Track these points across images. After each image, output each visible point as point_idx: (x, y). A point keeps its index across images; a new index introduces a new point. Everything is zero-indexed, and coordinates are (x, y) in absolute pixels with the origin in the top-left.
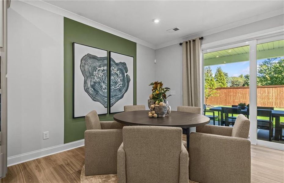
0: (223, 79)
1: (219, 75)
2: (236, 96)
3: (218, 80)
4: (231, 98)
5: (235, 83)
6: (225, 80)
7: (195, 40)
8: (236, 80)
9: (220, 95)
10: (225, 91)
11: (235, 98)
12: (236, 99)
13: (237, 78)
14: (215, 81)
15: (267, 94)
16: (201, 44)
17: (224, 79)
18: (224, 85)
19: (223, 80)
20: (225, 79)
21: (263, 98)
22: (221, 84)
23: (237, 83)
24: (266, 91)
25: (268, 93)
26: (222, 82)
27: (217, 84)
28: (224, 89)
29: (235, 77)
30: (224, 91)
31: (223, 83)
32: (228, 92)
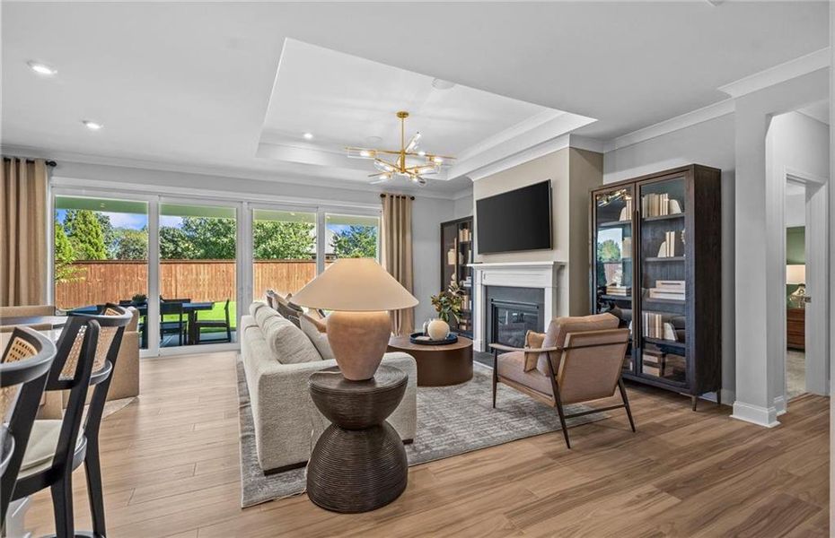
0: (94, 234)
1: (80, 219)
2: (131, 281)
3: (76, 235)
4: (118, 287)
5: (132, 247)
6: (102, 236)
7: (33, 162)
8: (134, 237)
9: (87, 281)
10: (102, 270)
11: (128, 287)
12: (131, 289)
13: (136, 233)
14: (65, 237)
15: (194, 276)
16: (50, 175)
17: (97, 234)
18: (97, 251)
19: (95, 236)
20: (100, 232)
21: (188, 286)
22: (88, 245)
23: (137, 247)
24: (194, 271)
25: (197, 275)
26: (90, 242)
27: (73, 246)
28: (101, 265)
29: (130, 231)
30: (100, 269)
31: (96, 244)
32: (112, 273)
